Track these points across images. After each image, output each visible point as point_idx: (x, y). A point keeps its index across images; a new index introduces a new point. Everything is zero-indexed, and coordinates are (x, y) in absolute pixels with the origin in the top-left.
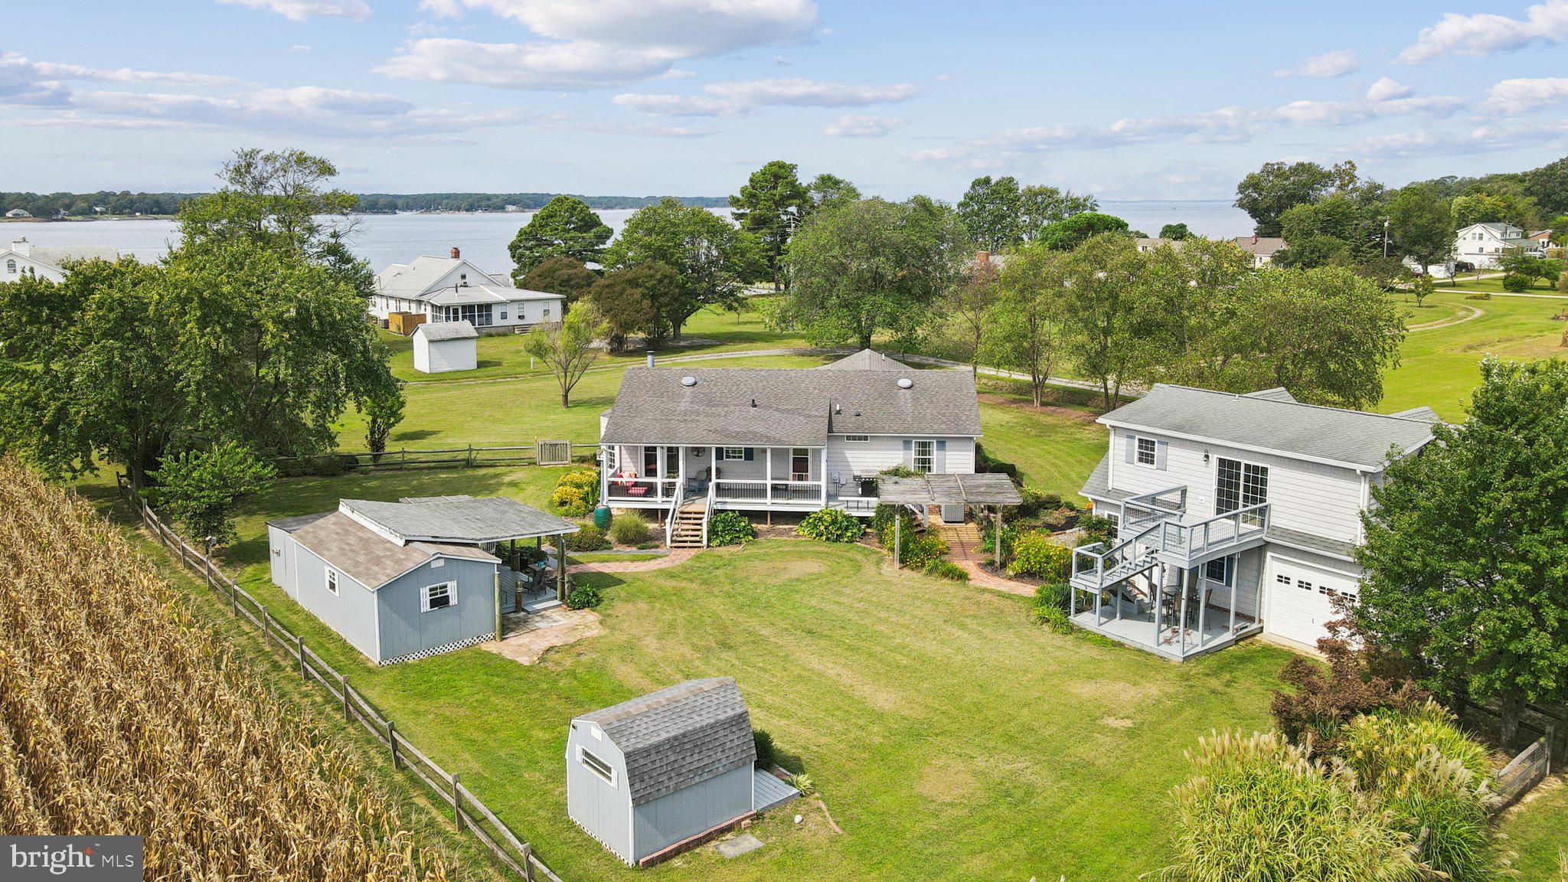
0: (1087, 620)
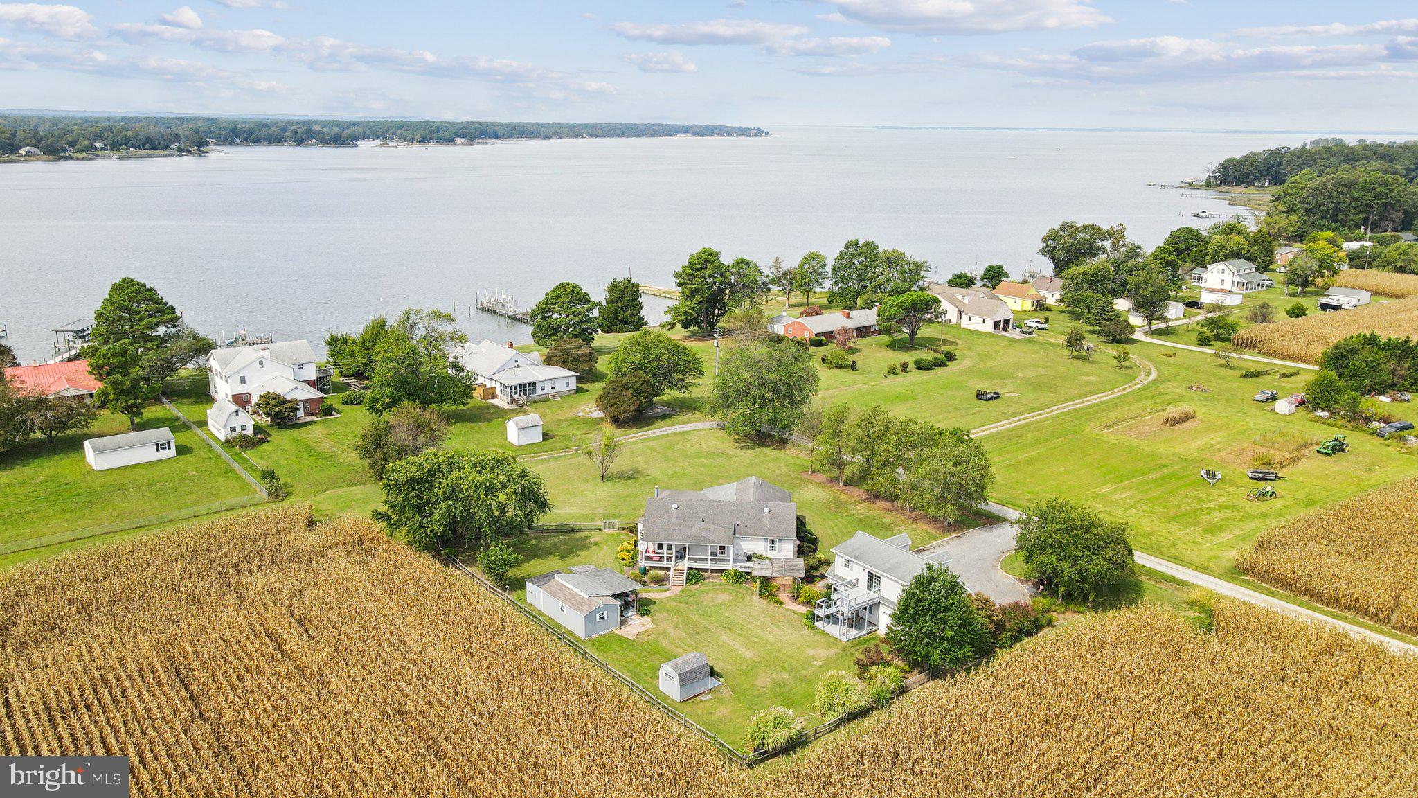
0: (819, 625)
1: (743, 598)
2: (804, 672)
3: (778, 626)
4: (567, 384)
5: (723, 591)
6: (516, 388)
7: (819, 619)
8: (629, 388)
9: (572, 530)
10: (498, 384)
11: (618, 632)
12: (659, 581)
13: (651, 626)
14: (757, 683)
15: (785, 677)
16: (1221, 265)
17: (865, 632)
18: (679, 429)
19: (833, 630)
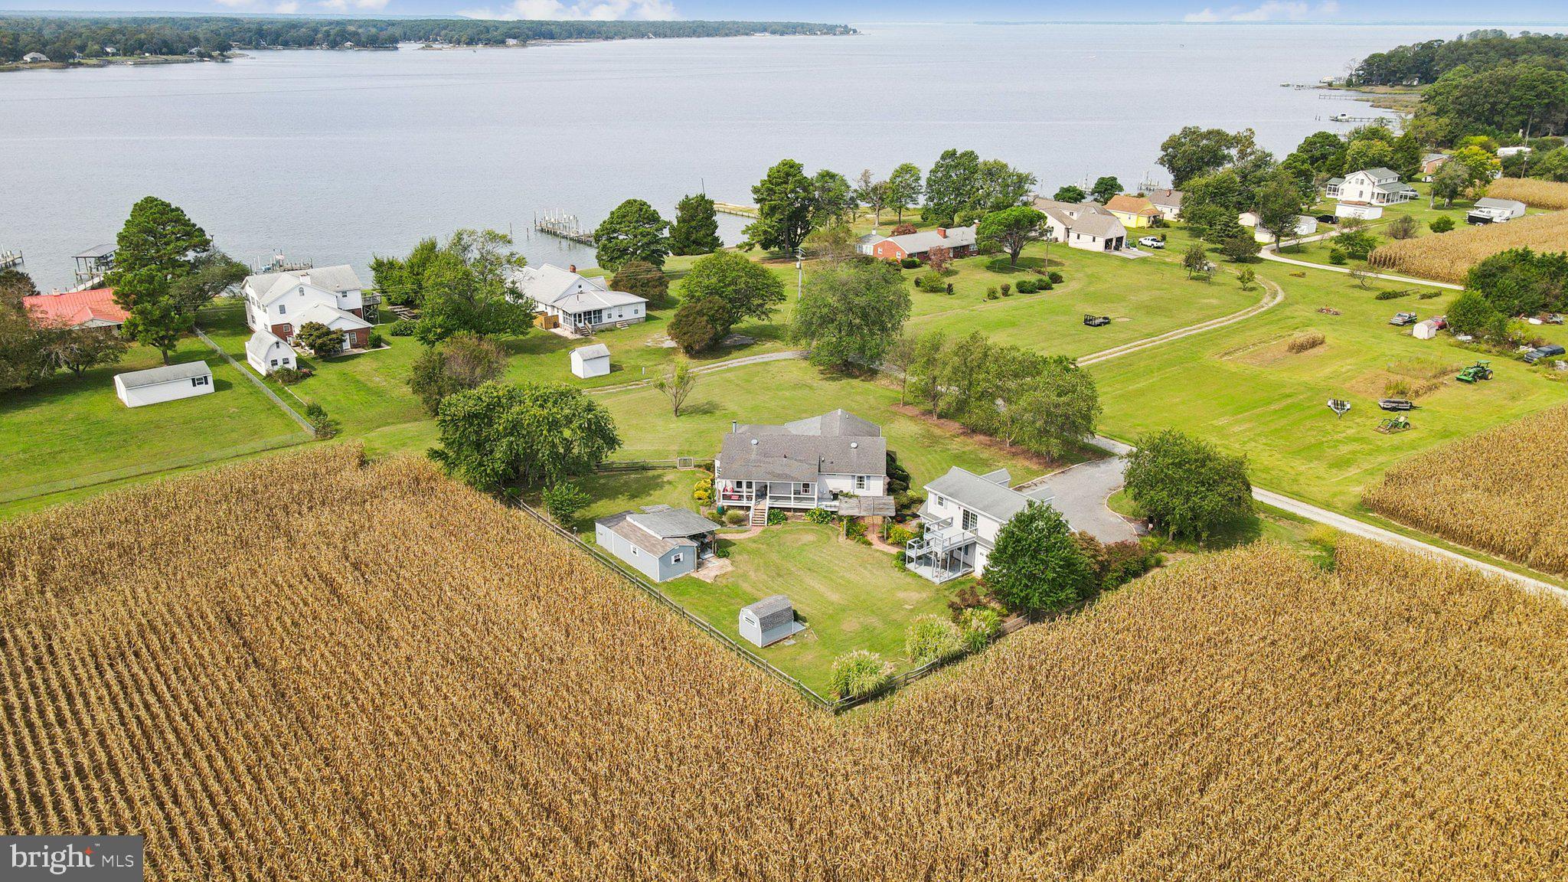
0: (911, 566)
1: (829, 538)
2: (895, 616)
3: (866, 568)
4: (636, 312)
5: (807, 531)
6: (580, 316)
7: (911, 560)
8: (704, 315)
9: (645, 468)
10: (561, 312)
11: (695, 575)
12: (739, 521)
13: (730, 568)
14: (843, 627)
15: (874, 621)
16: (1360, 175)
17: (960, 574)
18: (759, 359)
19: (926, 572)
